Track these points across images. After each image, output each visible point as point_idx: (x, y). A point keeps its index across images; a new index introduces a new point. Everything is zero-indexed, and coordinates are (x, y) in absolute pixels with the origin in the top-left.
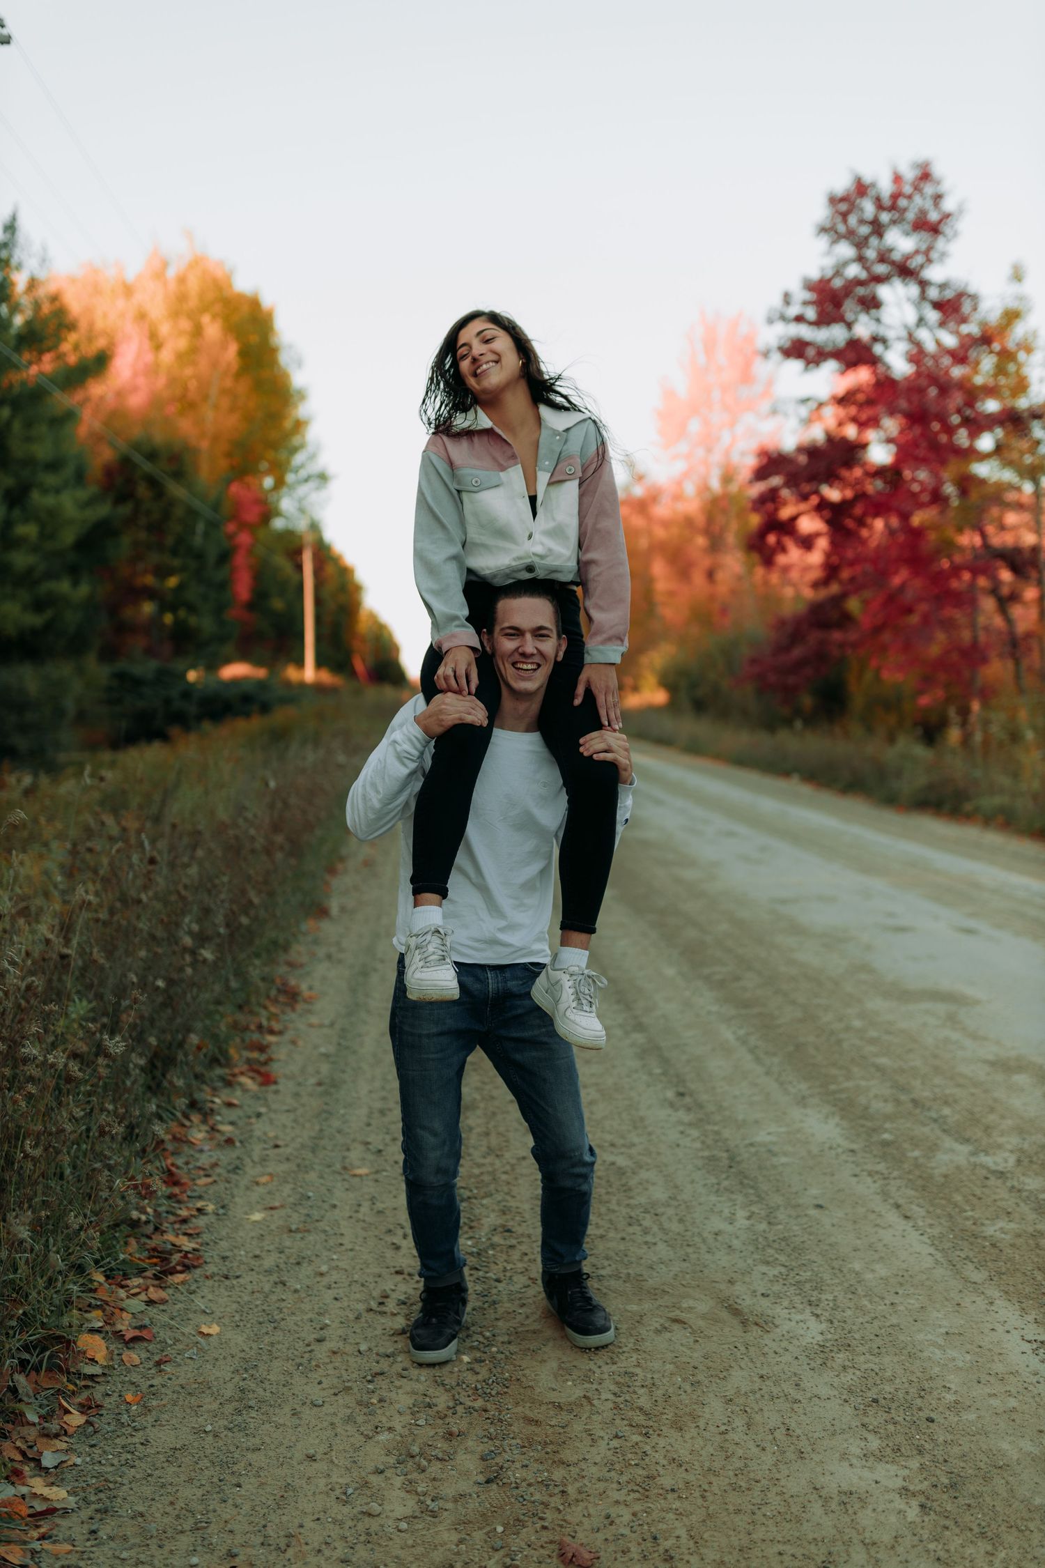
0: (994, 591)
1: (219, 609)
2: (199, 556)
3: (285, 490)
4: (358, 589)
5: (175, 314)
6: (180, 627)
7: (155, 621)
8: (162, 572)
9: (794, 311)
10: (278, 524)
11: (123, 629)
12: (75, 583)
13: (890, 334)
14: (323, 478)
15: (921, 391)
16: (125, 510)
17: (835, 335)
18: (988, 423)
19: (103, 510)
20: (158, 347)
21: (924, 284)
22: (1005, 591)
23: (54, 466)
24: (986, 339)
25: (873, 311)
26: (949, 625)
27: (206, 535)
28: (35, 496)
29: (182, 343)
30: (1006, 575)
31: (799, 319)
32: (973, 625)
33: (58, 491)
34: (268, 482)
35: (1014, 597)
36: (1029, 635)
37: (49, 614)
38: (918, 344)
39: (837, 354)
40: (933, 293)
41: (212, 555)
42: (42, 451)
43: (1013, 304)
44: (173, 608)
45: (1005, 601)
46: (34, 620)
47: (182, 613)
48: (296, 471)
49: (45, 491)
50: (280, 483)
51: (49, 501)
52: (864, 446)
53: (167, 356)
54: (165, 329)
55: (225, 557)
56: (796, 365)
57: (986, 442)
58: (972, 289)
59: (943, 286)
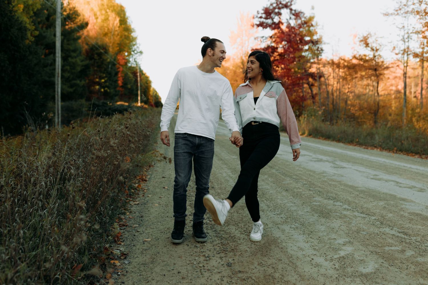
0: (308, 84)
1: (115, 87)
2: (110, 74)
3: (131, 56)
4: (150, 82)
5: (101, 10)
6: (105, 91)
7: (99, 90)
8: (101, 78)
9: (259, 15)
10: (129, 65)
11: (92, 92)
12: (81, 81)
13: (283, 21)
14: (141, 52)
15: (290, 35)
16: (92, 62)
17: (269, 21)
18: (307, 43)
19: (87, 62)
20: (97, 18)
21: (291, 10)
22: (310, 83)
23: (74, 51)
24: (306, 23)
25: (279, 16)
26: (297, 91)
27: (111, 68)
28: (70, 59)
29: (103, 17)
30: (310, 80)
31: (261, 17)
32: (302, 92)
33: (75, 57)
34: (126, 54)
35: (313, 85)
36: (316, 94)
37: (74, 88)
38: (289, 24)
39: (270, 26)
40: (293, 12)
41: (113, 73)
42: (71, 48)
43: (312, 15)
44: (104, 88)
45: (311, 86)
46: (71, 90)
47: (106, 89)
48: (134, 51)
49: (72, 58)
50: (130, 54)
51: (74, 60)
52: (277, 48)
53: (99, 20)
54: (98, 13)
55: (116, 74)
56: (260, 28)
57: (306, 47)
58: (302, 11)
59: (295, 11)
